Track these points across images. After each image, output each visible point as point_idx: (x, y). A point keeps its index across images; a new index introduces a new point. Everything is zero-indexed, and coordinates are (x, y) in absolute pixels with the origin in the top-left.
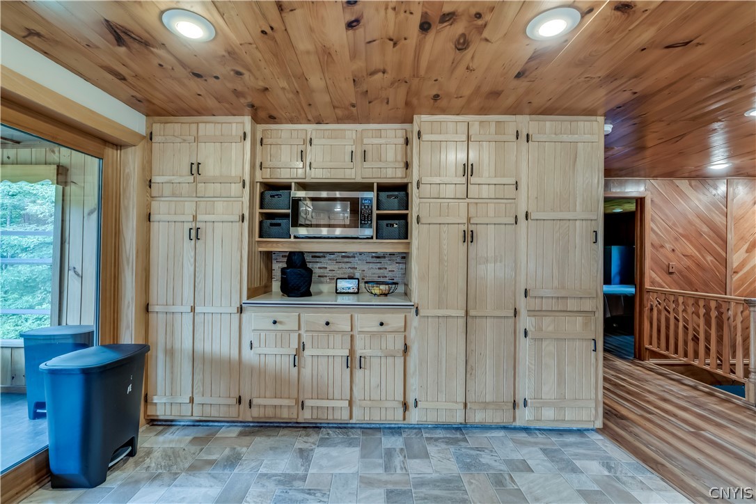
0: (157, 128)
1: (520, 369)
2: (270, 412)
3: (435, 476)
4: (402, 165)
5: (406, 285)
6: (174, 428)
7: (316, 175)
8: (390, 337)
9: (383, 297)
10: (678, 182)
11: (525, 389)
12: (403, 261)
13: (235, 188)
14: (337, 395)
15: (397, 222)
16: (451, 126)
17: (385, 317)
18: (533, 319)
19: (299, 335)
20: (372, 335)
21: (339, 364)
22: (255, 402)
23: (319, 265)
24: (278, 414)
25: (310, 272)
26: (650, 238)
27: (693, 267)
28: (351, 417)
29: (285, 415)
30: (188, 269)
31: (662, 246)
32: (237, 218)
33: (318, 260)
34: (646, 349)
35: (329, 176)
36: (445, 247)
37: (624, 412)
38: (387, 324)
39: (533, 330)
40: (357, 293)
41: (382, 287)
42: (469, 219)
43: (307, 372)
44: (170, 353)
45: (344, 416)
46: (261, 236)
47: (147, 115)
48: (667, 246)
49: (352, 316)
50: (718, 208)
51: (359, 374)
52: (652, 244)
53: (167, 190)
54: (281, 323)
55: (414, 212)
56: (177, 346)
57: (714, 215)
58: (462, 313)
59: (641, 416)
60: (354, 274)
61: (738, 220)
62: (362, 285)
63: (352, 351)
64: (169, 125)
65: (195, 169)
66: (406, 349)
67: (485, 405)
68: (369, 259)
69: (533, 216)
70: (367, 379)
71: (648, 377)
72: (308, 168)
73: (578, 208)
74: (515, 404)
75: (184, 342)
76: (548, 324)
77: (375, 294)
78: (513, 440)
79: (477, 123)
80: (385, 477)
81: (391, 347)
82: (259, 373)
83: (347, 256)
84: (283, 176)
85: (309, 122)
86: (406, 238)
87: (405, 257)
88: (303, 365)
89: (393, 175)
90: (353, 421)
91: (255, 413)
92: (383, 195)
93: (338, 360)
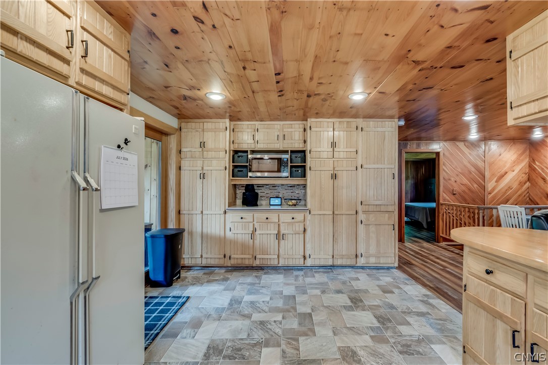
0: (183, 125)
1: (359, 239)
2: (239, 262)
3: (317, 282)
4: (303, 141)
5: (305, 200)
6: (192, 270)
7: (260, 147)
8: (297, 224)
9: (293, 206)
10: (458, 143)
11: (361, 249)
12: (304, 188)
13: (222, 154)
14: (272, 253)
15: (300, 169)
16: (326, 124)
17: (295, 215)
18: (365, 215)
19: (254, 224)
20: (289, 223)
21: (273, 238)
22: (232, 256)
23: (261, 191)
24: (244, 263)
25: (257, 194)
26: (442, 175)
27: (467, 191)
28: (279, 263)
29: (247, 262)
30: (199, 193)
31: (450, 179)
32: (223, 168)
33: (260, 188)
34: (441, 236)
35: (266, 147)
36: (323, 181)
37: (414, 262)
38: (296, 219)
39: (365, 220)
40: (281, 205)
41: (293, 201)
42: (334, 168)
43: (257, 242)
44: (191, 234)
45: (276, 263)
46: (233, 177)
47: (178, 119)
48: (452, 179)
49: (279, 215)
50: (480, 158)
51: (282, 242)
52: (444, 178)
53: (189, 155)
54: (244, 218)
55: (308, 164)
56: (194, 230)
57: (478, 162)
58: (331, 213)
59: (422, 264)
60: (279, 195)
61: (491, 164)
62: (283, 201)
63: (279, 232)
64: (189, 123)
65: (202, 145)
66: (305, 230)
67: (342, 257)
68: (286, 188)
69: (364, 166)
70: (286, 244)
71: (437, 250)
72: (256, 143)
73: (386, 162)
74: (356, 256)
75: (198, 228)
76: (372, 217)
77: (290, 205)
78: (355, 272)
79: (338, 123)
80: (295, 283)
81: (297, 229)
82: (234, 243)
83: (274, 186)
84: (244, 147)
85: (257, 121)
86: (305, 177)
87: (305, 186)
88: (255, 239)
89: (298, 146)
90: (280, 265)
91: (233, 262)
92: (294, 156)
93: (272, 236)
